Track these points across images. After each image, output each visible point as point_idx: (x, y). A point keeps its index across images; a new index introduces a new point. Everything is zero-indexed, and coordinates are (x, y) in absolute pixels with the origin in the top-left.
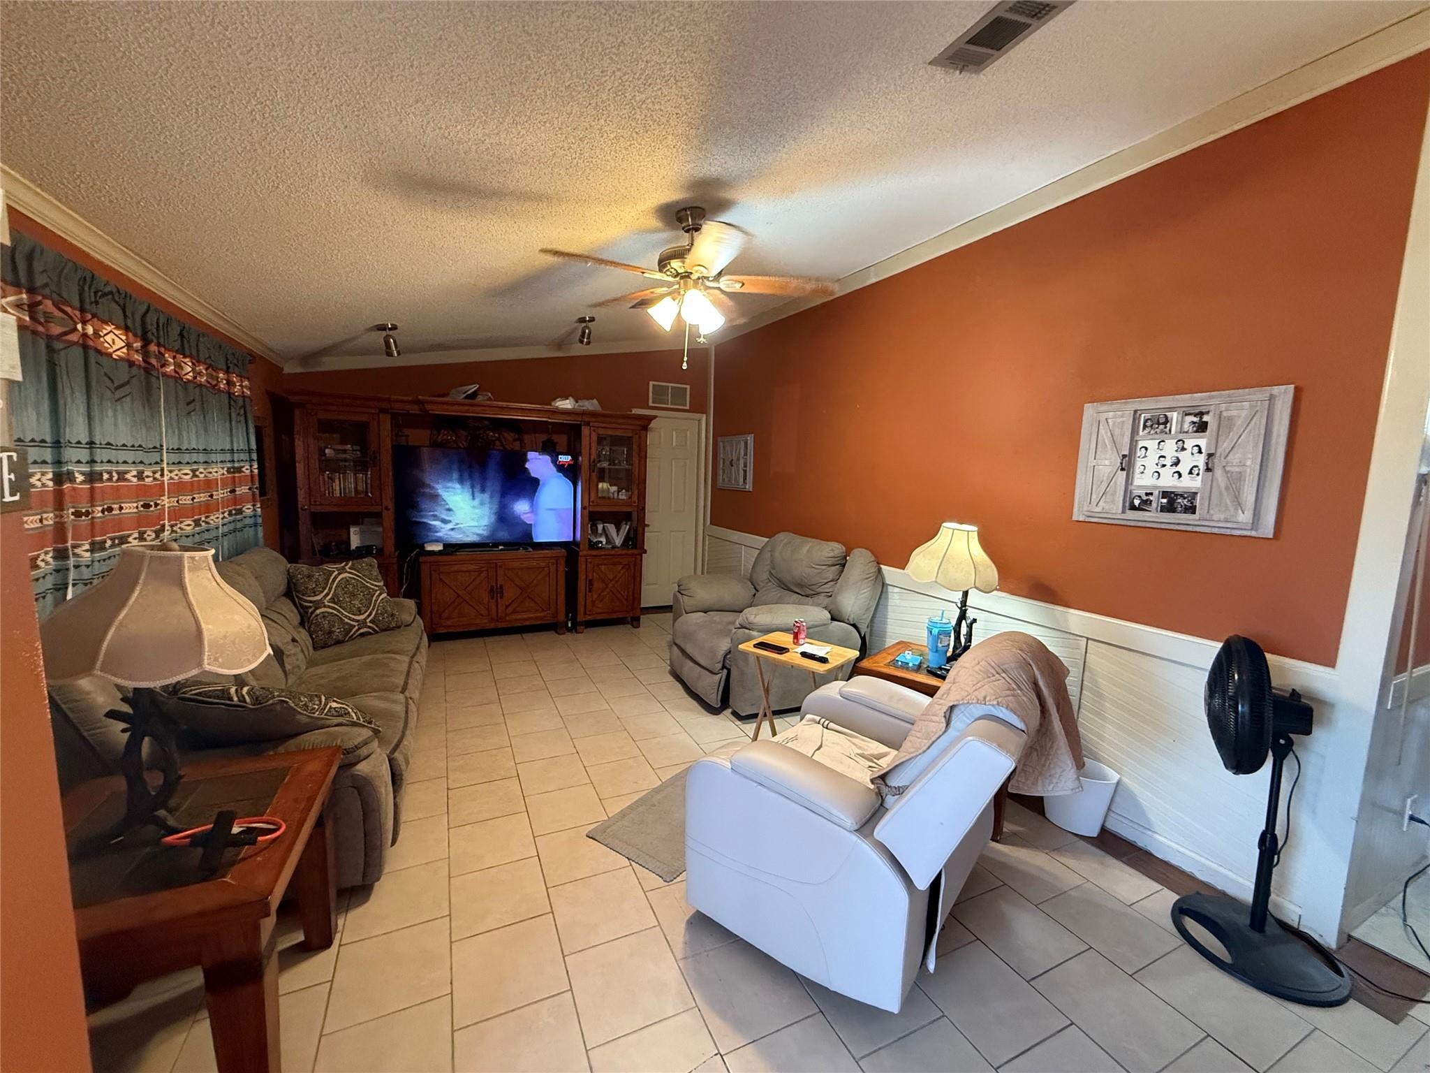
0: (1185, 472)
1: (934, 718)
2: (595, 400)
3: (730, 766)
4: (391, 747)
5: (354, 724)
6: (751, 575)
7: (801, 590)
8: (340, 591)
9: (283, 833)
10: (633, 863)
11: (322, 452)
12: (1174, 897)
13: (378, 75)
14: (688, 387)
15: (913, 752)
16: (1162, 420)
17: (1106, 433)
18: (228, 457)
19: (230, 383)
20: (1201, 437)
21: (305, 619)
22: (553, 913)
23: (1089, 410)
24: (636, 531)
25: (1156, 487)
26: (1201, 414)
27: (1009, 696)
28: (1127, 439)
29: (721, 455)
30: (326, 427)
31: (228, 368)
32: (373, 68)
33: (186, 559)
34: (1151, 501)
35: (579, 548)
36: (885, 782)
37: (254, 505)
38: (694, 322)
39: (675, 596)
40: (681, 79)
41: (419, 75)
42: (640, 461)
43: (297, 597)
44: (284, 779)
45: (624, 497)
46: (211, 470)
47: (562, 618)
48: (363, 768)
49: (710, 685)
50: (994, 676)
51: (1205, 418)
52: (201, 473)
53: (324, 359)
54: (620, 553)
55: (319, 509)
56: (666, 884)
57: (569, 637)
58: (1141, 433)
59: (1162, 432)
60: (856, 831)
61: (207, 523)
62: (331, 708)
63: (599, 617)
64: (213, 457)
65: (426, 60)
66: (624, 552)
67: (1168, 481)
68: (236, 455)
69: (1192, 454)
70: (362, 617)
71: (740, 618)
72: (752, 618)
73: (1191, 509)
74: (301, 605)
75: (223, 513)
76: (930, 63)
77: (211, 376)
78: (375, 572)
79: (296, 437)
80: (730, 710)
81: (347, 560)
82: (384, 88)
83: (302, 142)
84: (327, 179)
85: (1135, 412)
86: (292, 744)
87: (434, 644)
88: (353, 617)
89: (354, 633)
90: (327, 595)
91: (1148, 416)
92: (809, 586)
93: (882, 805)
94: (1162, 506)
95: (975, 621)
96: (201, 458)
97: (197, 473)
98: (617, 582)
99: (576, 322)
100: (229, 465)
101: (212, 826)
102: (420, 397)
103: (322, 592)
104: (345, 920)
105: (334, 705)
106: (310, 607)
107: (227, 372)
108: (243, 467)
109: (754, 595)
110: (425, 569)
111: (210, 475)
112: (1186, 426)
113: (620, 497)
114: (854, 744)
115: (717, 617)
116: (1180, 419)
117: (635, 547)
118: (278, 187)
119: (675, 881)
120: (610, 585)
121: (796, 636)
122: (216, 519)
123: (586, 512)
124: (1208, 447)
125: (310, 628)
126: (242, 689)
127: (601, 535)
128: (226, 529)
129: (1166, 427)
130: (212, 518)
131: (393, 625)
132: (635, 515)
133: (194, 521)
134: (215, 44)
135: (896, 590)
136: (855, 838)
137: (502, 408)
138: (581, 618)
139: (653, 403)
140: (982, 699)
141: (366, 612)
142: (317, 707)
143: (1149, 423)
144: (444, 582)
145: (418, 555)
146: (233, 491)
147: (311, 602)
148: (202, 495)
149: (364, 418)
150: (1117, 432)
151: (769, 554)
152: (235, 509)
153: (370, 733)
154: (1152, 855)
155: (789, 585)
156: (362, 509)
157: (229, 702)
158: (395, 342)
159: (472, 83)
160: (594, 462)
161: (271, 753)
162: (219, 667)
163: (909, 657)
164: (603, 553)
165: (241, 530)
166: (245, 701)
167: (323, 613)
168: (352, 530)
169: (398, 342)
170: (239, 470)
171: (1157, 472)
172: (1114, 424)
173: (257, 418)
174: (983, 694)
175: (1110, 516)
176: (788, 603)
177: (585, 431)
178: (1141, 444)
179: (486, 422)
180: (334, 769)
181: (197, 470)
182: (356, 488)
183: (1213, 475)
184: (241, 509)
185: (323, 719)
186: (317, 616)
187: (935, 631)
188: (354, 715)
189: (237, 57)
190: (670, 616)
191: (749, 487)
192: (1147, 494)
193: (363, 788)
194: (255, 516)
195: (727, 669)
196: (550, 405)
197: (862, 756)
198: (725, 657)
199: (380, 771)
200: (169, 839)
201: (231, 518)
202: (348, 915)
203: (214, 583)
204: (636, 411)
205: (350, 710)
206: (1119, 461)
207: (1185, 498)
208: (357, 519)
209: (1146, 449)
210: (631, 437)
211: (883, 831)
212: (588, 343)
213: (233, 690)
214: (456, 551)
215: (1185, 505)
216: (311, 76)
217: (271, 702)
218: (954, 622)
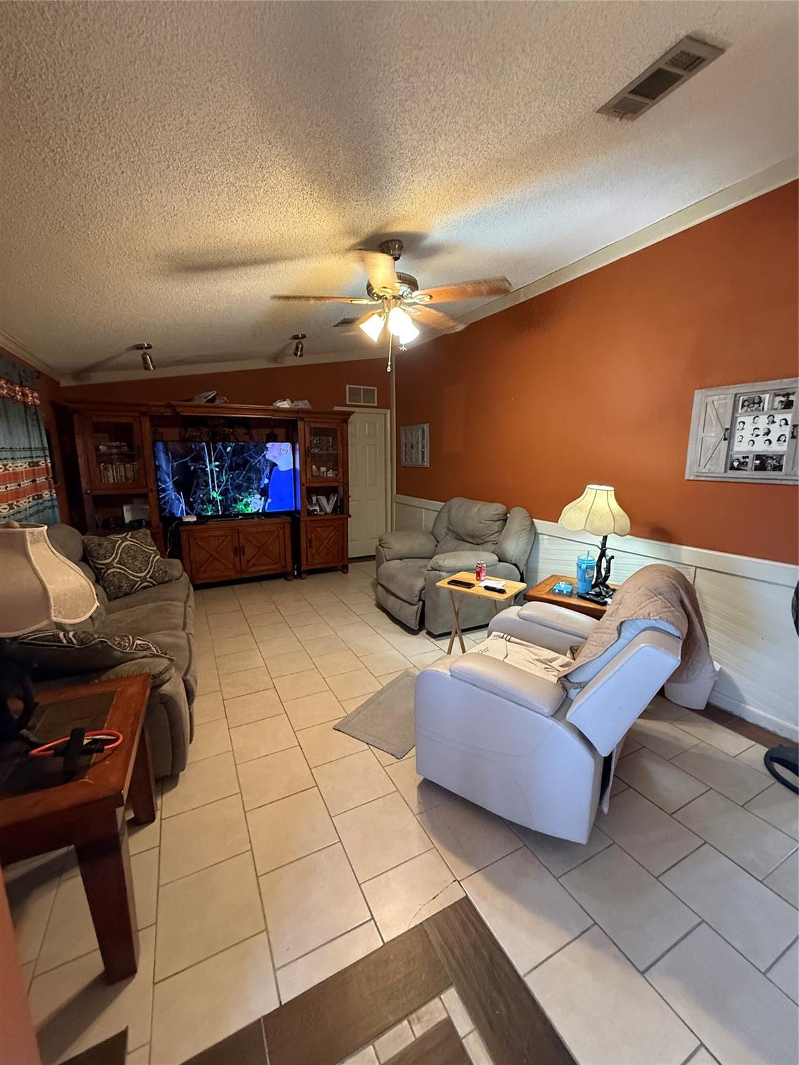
0: (774, 440)
1: (607, 631)
2: (306, 401)
3: (449, 674)
4: (184, 671)
5: (155, 656)
6: (433, 530)
7: (474, 540)
8: (124, 556)
9: (121, 743)
10: (371, 747)
11: (97, 449)
12: (765, 750)
13: (153, 124)
14: (376, 388)
15: (590, 657)
16: (756, 401)
17: (712, 412)
18: (28, 454)
19: (24, 395)
20: (788, 413)
21: (100, 577)
22: (317, 786)
23: (698, 395)
24: (342, 501)
25: (751, 452)
26: (788, 395)
27: (666, 612)
28: (729, 416)
29: (403, 440)
30: (98, 428)
31: (21, 382)
32: (149, 118)
33: (27, 534)
34: (747, 463)
35: (300, 515)
36: (568, 679)
37: (50, 492)
38: (395, 334)
39: (377, 548)
40: (400, 126)
41: (187, 124)
42: (343, 447)
43: (92, 561)
44: (112, 701)
45: (331, 475)
46: (17, 465)
47: (289, 569)
48: (166, 688)
49: (410, 614)
50: (652, 598)
51: (791, 398)
52: (10, 467)
53: (92, 374)
54: (330, 518)
55: (99, 493)
56: (398, 760)
57: (296, 582)
58: (740, 411)
59: (756, 410)
60: (552, 716)
61: (18, 506)
62: (137, 644)
63: (319, 567)
64: (18, 454)
65: (194, 110)
66: (335, 517)
67: (761, 447)
68: (34, 452)
69: (781, 426)
70: (143, 574)
71: (431, 563)
72: (441, 563)
73: (779, 468)
74: (96, 567)
75: (29, 498)
76: (598, 112)
77: (9, 389)
78: (150, 540)
79: (77, 437)
80: (425, 631)
81: (127, 531)
82: (157, 136)
83: (86, 187)
84: (104, 220)
85: (736, 395)
86: (111, 674)
87: (199, 592)
88: (136, 574)
89: (138, 587)
90: (115, 558)
91: (746, 398)
92: (479, 537)
93: (567, 696)
94: (755, 466)
95: (613, 557)
96: (9, 455)
97: (7, 467)
98: (330, 540)
99: (291, 339)
100: (30, 460)
101: (69, 738)
102: (172, 402)
103: (111, 556)
104: (162, 800)
105: (139, 642)
106: (103, 569)
107: (21, 386)
108: (39, 462)
109: (436, 546)
110: (184, 536)
111: (17, 469)
112: (776, 405)
113: (329, 475)
114: (531, 652)
115: (410, 563)
116: (771, 399)
117: (342, 513)
118: (63, 228)
119: (404, 758)
120: (325, 542)
121: (478, 574)
122: (24, 503)
123: (304, 488)
124: (792, 420)
125: (103, 584)
126: (68, 634)
127: (315, 505)
128: (32, 511)
129: (760, 406)
130: (21, 502)
131: (167, 579)
132: (341, 490)
133: (9, 505)
134: (16, 95)
135: (546, 537)
136: (551, 721)
137: (236, 409)
138: (304, 568)
139: (349, 401)
140: (646, 615)
141: (145, 570)
142: (127, 644)
143: (746, 403)
144: (199, 545)
145: (177, 526)
146: (34, 481)
147: (103, 564)
148: (13, 484)
149: (129, 420)
150: (721, 411)
151: (446, 514)
152: (37, 495)
153: (168, 662)
154: (744, 720)
155: (463, 537)
156: (131, 492)
157: (60, 644)
158: (150, 358)
159: (230, 131)
160: (308, 448)
161: (96, 681)
162: (64, 618)
163: (562, 586)
164: (319, 518)
165: (43, 511)
166: (72, 643)
167: (113, 572)
168: (125, 508)
169: (152, 358)
170: (37, 464)
171: (752, 440)
172: (719, 404)
173: (46, 424)
174: (647, 611)
175: (715, 475)
176: (463, 550)
177: (300, 425)
178: (740, 419)
179: (222, 421)
180: (148, 691)
181: (7, 465)
182: (126, 475)
183: (797, 441)
184: (41, 495)
185: (132, 653)
186: (108, 575)
187: (584, 567)
188: (154, 649)
189: (34, 108)
190: (373, 563)
191: (427, 464)
192: (744, 458)
193: (168, 703)
194: (52, 500)
195: (422, 601)
196: (272, 405)
197: (539, 660)
198: (421, 592)
199: (180, 689)
200: (34, 752)
201: (35, 502)
202: (164, 797)
203: (51, 553)
204: (336, 408)
205: (151, 645)
206: (723, 433)
207: (774, 460)
208: (128, 499)
209: (744, 423)
210: (336, 429)
211: (571, 715)
212: (301, 356)
213: (61, 635)
214: (206, 521)
215: (774, 465)
216: (96, 125)
217: (93, 643)
218: (596, 559)
